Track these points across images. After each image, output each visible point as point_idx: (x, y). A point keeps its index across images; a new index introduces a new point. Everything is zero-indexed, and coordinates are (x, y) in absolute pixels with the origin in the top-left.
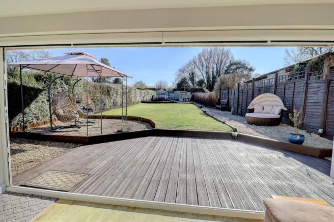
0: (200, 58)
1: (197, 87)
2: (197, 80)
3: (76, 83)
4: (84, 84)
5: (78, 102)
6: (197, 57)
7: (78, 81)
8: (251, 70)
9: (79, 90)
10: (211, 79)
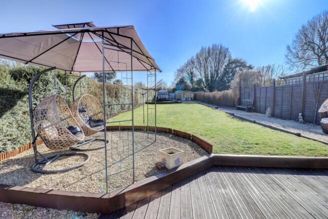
0: (198, 58)
1: (196, 86)
2: (195, 79)
3: (76, 82)
4: (88, 84)
5: (82, 111)
6: (195, 57)
7: (79, 79)
8: (250, 67)
9: (81, 92)
10: (209, 78)
